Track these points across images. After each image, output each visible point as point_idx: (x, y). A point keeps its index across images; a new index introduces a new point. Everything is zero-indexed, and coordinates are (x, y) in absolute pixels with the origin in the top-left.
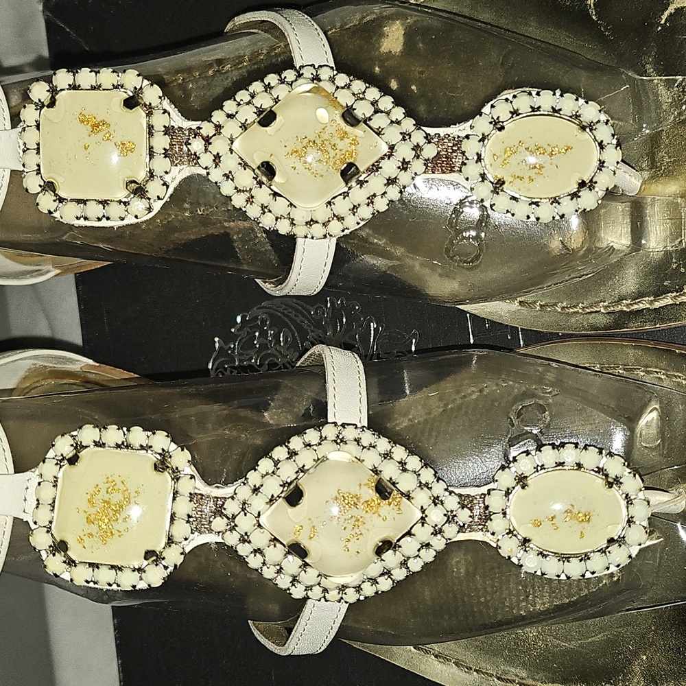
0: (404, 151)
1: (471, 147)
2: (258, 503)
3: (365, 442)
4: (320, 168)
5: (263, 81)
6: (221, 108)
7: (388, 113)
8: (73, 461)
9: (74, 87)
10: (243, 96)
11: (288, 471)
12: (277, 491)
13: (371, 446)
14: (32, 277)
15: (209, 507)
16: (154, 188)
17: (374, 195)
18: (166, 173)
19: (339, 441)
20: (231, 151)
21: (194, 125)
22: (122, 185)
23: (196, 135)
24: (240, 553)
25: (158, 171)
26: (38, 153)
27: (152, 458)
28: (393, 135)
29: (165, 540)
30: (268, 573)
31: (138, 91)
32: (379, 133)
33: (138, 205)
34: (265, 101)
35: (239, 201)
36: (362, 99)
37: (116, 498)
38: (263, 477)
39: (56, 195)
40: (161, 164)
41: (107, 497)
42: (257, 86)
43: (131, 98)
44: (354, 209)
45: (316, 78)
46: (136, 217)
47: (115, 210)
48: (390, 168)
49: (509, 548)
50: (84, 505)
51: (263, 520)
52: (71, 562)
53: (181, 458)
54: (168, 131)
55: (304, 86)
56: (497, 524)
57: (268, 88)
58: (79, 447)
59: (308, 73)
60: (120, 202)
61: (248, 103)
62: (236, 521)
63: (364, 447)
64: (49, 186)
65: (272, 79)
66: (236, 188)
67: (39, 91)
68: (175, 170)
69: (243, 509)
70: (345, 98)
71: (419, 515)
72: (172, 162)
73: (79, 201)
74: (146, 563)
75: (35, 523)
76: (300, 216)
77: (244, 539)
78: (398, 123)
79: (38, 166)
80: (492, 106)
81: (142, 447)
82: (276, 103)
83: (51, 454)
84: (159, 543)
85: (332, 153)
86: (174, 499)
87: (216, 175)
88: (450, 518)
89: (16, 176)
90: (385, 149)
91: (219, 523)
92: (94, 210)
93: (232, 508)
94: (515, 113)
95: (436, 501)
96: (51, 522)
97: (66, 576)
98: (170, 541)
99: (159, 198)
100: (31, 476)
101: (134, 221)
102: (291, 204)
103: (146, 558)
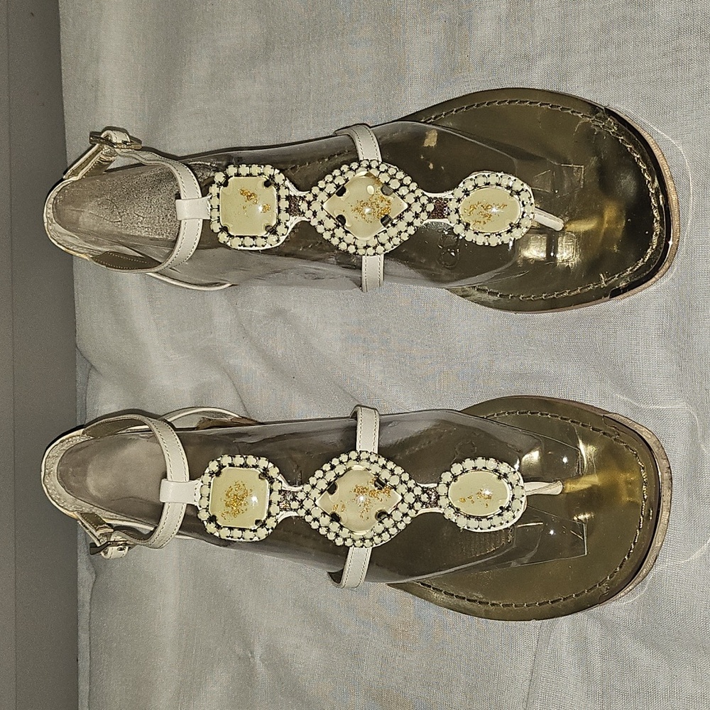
0: (417, 208)
1: (452, 205)
2: (315, 493)
3: (372, 460)
4: (370, 218)
5: (340, 169)
6: (317, 185)
7: (408, 186)
8: (218, 474)
9: (238, 175)
10: (329, 178)
11: (331, 476)
12: (325, 487)
13: (375, 462)
14: (216, 286)
15: (289, 497)
16: (280, 229)
17: (401, 232)
18: (287, 221)
19: (358, 459)
20: (322, 209)
21: (302, 194)
22: (263, 228)
23: (303, 200)
24: (307, 521)
25: (283, 220)
26: (219, 211)
27: (258, 471)
28: (410, 198)
29: (266, 515)
30: (323, 531)
31: (272, 177)
32: (403, 197)
33: (272, 238)
34: (340, 181)
35: (327, 236)
36: (394, 178)
37: (240, 493)
38: (317, 479)
39: (228, 233)
40: (284, 216)
41: (236, 493)
42: (336, 172)
43: (268, 180)
44: (390, 239)
45: (369, 167)
46: (271, 245)
47: (260, 241)
48: (409, 217)
49: (450, 514)
50: (224, 497)
51: (317, 503)
52: (218, 527)
53: (274, 472)
54: (288, 198)
55: (362, 172)
56: (443, 501)
57: (342, 173)
58: (221, 467)
59: (364, 164)
60: (262, 237)
61: (331, 182)
62: (303, 503)
63: (372, 463)
64: (224, 229)
65: (345, 168)
66: (325, 229)
67: (219, 177)
68: (292, 218)
69: (307, 497)
70: (384, 178)
71: (400, 498)
72: (290, 215)
73: (241, 237)
74: (256, 527)
75: (200, 507)
76: (360, 244)
77: (308, 513)
78: (413, 191)
79: (219, 217)
80: (464, 183)
81: (253, 466)
82: (346, 182)
83: (207, 471)
84: (263, 516)
85: (377, 209)
86: (271, 493)
87: (314, 222)
88: (418, 499)
89: (207, 223)
90: (406, 206)
91: (295, 505)
92: (249, 241)
93: (301, 496)
94: (476, 186)
95: (410, 490)
96: (208, 506)
97: (217, 534)
98: (269, 515)
99: (283, 235)
100: (198, 482)
101: (270, 247)
102: (355, 238)
103: (256, 524)
